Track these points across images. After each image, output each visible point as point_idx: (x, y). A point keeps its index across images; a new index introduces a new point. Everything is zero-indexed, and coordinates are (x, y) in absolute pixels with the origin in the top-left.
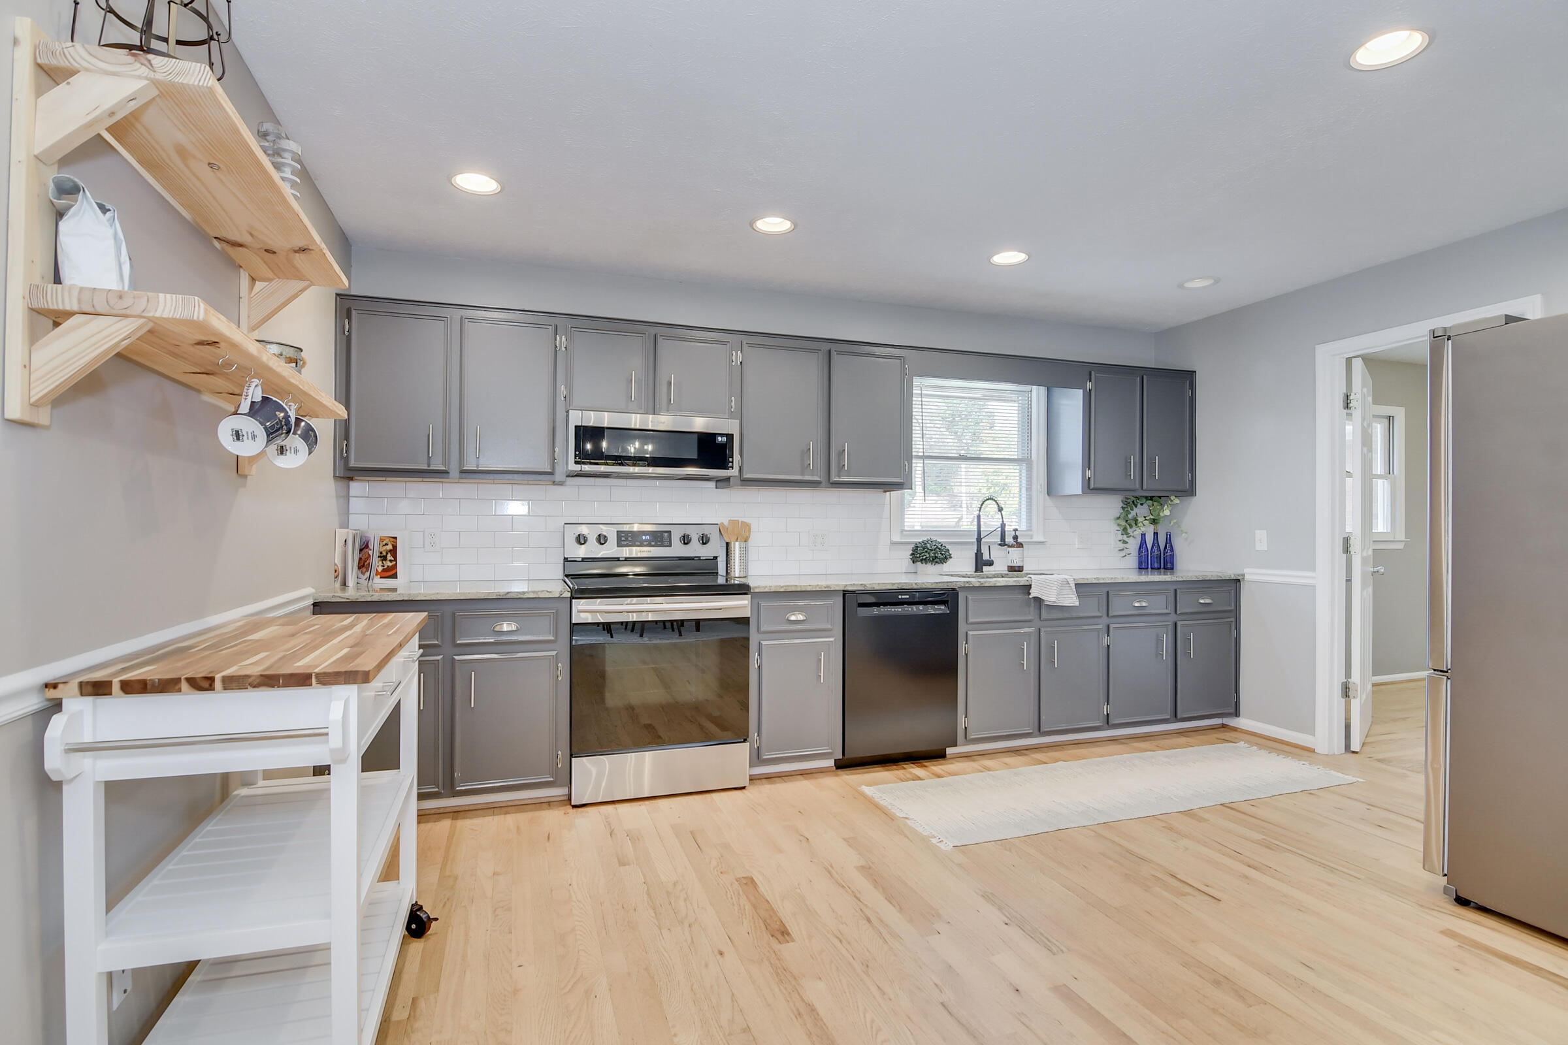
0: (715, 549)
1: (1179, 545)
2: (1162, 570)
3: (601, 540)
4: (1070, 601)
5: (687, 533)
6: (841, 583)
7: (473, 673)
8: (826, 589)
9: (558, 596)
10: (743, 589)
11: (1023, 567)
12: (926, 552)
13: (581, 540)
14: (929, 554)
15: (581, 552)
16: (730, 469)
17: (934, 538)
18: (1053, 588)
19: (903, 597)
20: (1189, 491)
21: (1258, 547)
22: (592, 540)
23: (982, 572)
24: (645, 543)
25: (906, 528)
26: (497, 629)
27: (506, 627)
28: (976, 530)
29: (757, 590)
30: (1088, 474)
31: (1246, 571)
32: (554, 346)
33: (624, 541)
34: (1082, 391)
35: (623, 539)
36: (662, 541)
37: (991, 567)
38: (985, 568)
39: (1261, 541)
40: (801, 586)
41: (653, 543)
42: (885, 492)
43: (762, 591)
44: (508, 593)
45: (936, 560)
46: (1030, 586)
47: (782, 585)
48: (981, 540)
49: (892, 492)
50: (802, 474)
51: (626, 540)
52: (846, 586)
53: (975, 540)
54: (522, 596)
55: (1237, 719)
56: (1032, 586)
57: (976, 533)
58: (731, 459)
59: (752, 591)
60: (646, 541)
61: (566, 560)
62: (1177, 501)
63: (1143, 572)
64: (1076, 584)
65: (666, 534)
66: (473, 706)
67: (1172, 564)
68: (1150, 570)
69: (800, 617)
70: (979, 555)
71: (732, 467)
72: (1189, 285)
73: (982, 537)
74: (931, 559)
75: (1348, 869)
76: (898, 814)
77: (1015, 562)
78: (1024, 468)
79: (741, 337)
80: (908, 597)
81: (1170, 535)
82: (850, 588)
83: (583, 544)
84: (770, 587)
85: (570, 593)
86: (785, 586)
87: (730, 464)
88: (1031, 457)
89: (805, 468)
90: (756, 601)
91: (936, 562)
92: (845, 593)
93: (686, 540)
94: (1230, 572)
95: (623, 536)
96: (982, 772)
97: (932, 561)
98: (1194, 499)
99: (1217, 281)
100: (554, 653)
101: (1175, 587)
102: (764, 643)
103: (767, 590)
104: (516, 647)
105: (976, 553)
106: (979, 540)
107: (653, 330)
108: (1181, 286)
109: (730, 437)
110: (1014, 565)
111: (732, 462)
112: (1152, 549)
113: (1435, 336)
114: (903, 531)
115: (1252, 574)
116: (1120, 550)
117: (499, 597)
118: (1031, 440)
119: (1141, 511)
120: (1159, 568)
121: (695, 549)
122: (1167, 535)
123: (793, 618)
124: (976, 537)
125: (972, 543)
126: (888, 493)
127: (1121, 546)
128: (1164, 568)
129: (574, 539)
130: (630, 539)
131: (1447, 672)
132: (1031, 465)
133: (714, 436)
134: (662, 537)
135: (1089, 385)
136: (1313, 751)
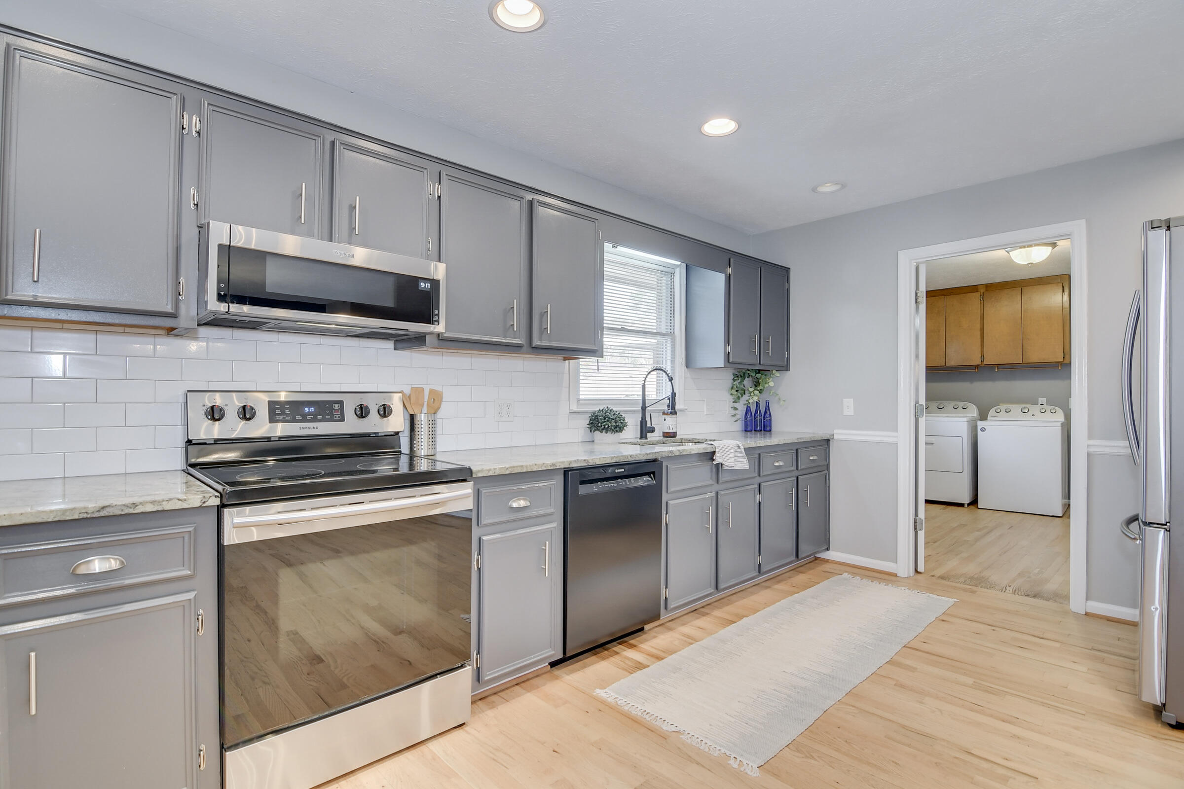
0: (397, 423)
1: (774, 409)
2: (763, 432)
3: (246, 414)
4: (740, 465)
5: (365, 404)
6: (564, 460)
7: (33, 654)
8: (552, 468)
9: (197, 504)
10: (461, 475)
11: (676, 432)
12: (608, 421)
13: (214, 414)
14: (610, 423)
15: (216, 431)
16: (435, 323)
17: (611, 407)
18: (731, 454)
19: (619, 471)
20: (786, 367)
21: (846, 412)
22: (232, 414)
23: (647, 439)
24: (309, 417)
25: (581, 397)
26: (82, 570)
27: (98, 565)
28: (641, 398)
29: (480, 475)
30: (729, 349)
31: (835, 431)
32: (179, 127)
33: (278, 414)
34: (724, 275)
35: (278, 412)
36: (332, 414)
37: (653, 433)
38: (649, 435)
39: (849, 407)
40: (526, 467)
41: (319, 417)
42: (565, 359)
43: (485, 475)
44: (103, 508)
45: (616, 429)
46: (714, 453)
47: (507, 466)
48: (646, 407)
49: (570, 361)
50: (505, 337)
51: (283, 413)
52: (570, 463)
53: (640, 409)
54: (131, 511)
55: (828, 553)
56: (717, 452)
57: (641, 402)
58: (436, 312)
59: (474, 476)
60: (309, 414)
61: (189, 442)
62: (777, 374)
63: (749, 433)
64: (744, 448)
65: (337, 406)
66: (33, 712)
67: (770, 426)
68: (753, 431)
69: (522, 503)
70: (643, 422)
71: (438, 322)
72: (822, 189)
73: (647, 406)
74: (613, 428)
75: (1063, 704)
76: (665, 728)
77: (671, 428)
78: (669, 342)
79: (439, 167)
80: (623, 470)
81: (768, 403)
82: (574, 465)
83: (219, 420)
84: (495, 469)
85: (219, 499)
86: (511, 467)
87: (436, 318)
88: (674, 332)
89: (507, 329)
90: (478, 486)
91: (617, 431)
92: (566, 472)
93: (362, 412)
94: (820, 433)
95: (278, 409)
96: (692, 644)
97: (613, 430)
98: (788, 372)
99: (843, 186)
100: (191, 595)
101: (796, 447)
102: (484, 538)
103: (491, 473)
104: (121, 596)
105: (640, 421)
106: (644, 409)
107: (330, 136)
108: (814, 190)
109: (435, 283)
110: (670, 431)
111: (438, 315)
112: (755, 415)
113: (1153, 227)
114: (579, 400)
115: (840, 434)
116: (732, 416)
117: (85, 516)
118: (674, 317)
119: (747, 382)
120: (761, 431)
121: (373, 425)
122: (766, 403)
123: (515, 505)
124: (641, 405)
125: (638, 411)
126: (567, 361)
127: (734, 412)
128: (764, 431)
129: (204, 413)
130: (287, 411)
131: (1166, 525)
132: (674, 340)
133: (416, 280)
134: (331, 409)
135: (729, 270)
136: (896, 575)
